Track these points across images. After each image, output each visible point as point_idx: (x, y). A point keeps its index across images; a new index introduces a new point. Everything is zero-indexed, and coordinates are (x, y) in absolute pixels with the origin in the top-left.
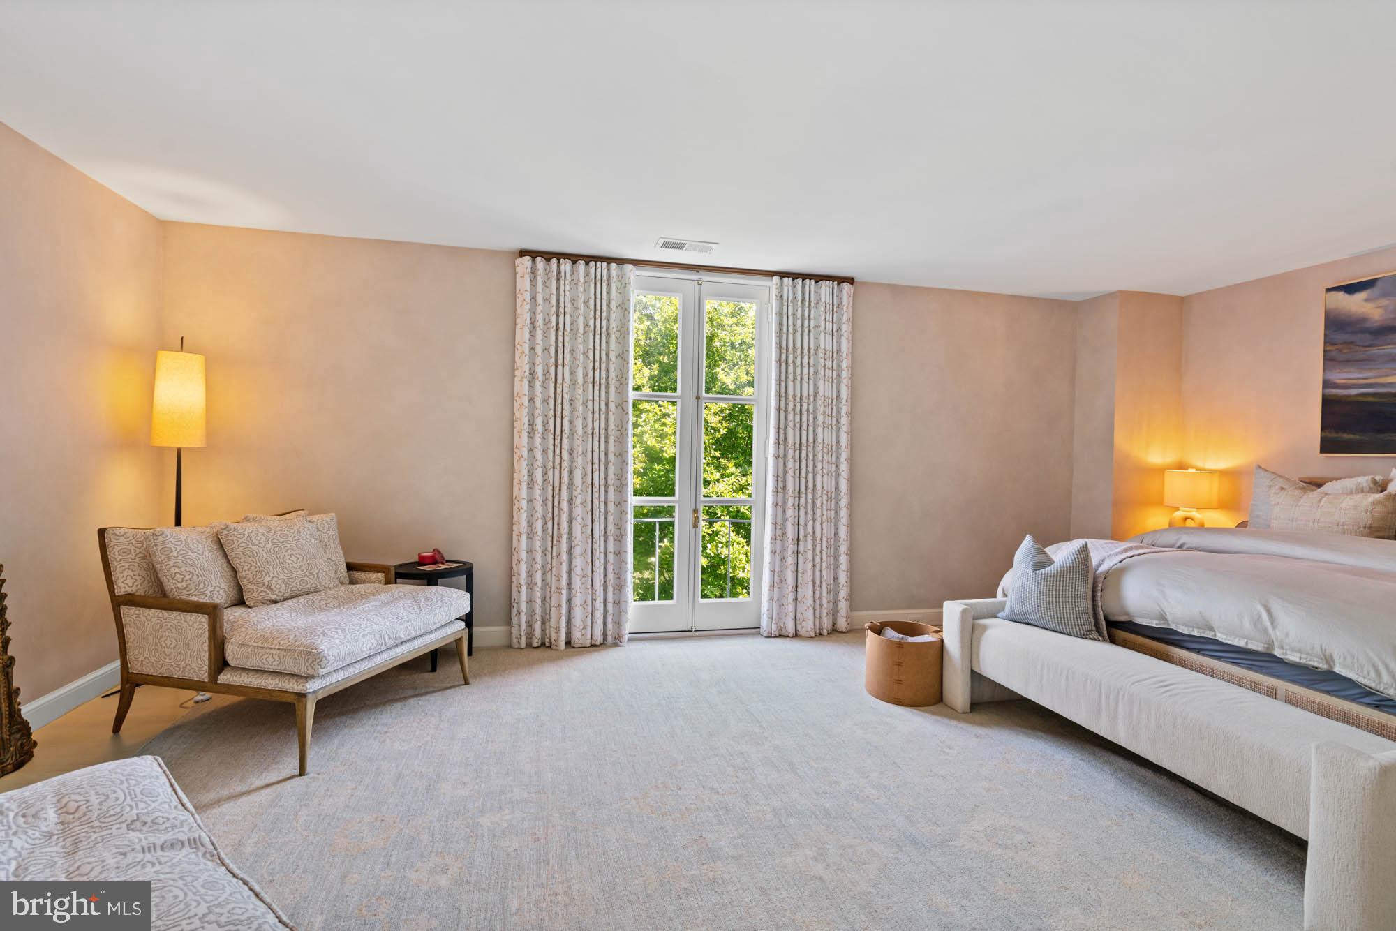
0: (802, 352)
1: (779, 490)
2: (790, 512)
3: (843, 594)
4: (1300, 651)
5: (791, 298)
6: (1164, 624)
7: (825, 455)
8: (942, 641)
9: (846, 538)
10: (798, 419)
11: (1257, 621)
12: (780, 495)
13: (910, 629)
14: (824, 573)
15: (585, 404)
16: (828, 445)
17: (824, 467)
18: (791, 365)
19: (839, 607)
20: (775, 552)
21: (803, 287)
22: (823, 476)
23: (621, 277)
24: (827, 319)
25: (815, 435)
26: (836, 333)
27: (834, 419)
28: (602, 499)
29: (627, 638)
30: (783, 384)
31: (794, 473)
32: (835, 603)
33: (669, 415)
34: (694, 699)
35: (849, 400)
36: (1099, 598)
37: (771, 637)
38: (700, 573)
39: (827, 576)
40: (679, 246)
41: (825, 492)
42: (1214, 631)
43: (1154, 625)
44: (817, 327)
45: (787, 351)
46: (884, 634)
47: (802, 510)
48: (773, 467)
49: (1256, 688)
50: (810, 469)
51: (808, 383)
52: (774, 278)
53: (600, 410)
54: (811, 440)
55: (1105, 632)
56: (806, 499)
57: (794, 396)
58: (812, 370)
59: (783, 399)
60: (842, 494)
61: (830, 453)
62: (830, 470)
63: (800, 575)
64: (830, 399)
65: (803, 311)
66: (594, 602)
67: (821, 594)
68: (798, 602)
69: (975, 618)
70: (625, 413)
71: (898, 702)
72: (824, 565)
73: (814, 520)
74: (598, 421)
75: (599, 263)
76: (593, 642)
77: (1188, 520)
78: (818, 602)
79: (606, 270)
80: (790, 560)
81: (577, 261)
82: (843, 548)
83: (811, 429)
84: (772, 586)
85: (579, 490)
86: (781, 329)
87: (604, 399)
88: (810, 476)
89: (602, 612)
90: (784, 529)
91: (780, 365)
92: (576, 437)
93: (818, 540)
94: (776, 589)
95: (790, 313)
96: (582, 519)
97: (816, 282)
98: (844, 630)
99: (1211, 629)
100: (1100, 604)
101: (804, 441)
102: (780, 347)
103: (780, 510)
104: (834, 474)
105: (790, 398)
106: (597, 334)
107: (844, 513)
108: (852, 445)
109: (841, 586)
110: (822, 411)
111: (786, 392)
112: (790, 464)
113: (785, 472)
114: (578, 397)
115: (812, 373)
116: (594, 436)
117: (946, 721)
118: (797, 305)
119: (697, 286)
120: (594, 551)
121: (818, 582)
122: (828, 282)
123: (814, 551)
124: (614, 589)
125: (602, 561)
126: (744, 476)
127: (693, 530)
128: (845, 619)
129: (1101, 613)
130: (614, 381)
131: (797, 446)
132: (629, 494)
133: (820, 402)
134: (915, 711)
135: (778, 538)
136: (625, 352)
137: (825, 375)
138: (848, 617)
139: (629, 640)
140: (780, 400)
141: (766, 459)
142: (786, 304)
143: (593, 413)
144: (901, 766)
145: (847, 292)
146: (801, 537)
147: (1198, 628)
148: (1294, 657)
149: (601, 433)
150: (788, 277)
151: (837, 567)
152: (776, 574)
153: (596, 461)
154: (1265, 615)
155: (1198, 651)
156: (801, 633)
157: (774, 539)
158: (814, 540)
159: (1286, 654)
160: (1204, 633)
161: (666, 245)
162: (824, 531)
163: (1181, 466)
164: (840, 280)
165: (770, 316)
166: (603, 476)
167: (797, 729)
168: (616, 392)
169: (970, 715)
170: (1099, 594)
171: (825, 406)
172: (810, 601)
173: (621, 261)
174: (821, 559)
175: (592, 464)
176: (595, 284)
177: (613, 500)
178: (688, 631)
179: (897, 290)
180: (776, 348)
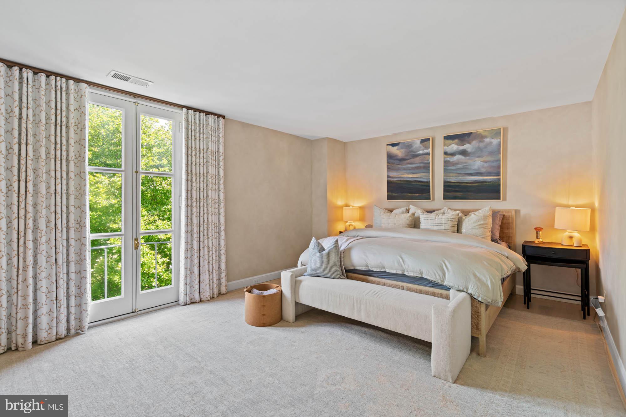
0: (199, 150)
1: (189, 224)
2: (195, 235)
3: (223, 275)
4: (413, 272)
5: (193, 121)
6: (367, 268)
7: (213, 204)
8: (281, 291)
9: (224, 246)
10: (198, 185)
11: (399, 262)
12: (189, 226)
13: (264, 288)
14: (214, 265)
15: (48, 172)
16: (214, 199)
17: (213, 210)
18: (194, 157)
19: (222, 282)
20: (187, 258)
21: (200, 116)
22: (212, 215)
23: (78, 91)
24: (212, 135)
25: (207, 194)
26: (217, 142)
27: (217, 186)
28: (65, 237)
29: (87, 327)
30: (190, 167)
31: (197, 215)
32: (219, 280)
33: (101, 182)
34: (148, 356)
35: (224, 177)
36: (342, 261)
37: (186, 305)
38: (140, 276)
39: (215, 266)
40: (126, 79)
41: (213, 223)
42: (385, 268)
43: (364, 269)
44: (207, 138)
45: (191, 149)
46: (252, 292)
47: (202, 234)
48: (185, 211)
49: (397, 287)
50: (205, 212)
51: (203, 167)
52: (184, 109)
53: (61, 177)
54: (205, 196)
55: (345, 275)
56: (203, 227)
57: (196, 174)
58: (205, 160)
59: (190, 175)
60: (222, 224)
61: (215, 204)
62: (215, 212)
63: (201, 268)
64: (215, 176)
65: (200, 129)
66: (58, 309)
67: (213, 276)
68: (201, 283)
69: (296, 277)
70: (83, 180)
71: (264, 325)
72: (214, 261)
73: (208, 238)
74: (60, 185)
75: (58, 78)
76: (58, 336)
77: (350, 226)
78: (211, 281)
79: (65, 84)
80: (196, 261)
81: (38, 73)
82: (223, 251)
83: (205, 191)
84: (186, 277)
85: (43, 233)
86: (188, 137)
87: (65, 170)
88: (206, 215)
89: (66, 314)
90: (192, 245)
91: (188, 156)
92: (40, 195)
93: (211, 249)
94: (188, 278)
95: (192, 130)
96: (47, 252)
97: (206, 115)
98: (225, 293)
99: (384, 268)
100: (343, 263)
101: (202, 197)
102: (188, 147)
103: (189, 234)
104: (217, 214)
105: (194, 174)
106: (58, 126)
107: (223, 233)
108: (226, 199)
109: (222, 270)
110: (211, 182)
111: (191, 171)
112: (194, 210)
113: (192, 214)
114: (42, 168)
115: (205, 162)
116: (57, 195)
117: (288, 329)
118: (196, 125)
119: (135, 106)
120: (58, 274)
121: (211, 271)
122: (212, 116)
123: (209, 255)
124: (75, 297)
125: (65, 279)
126: (152, 216)
127: (134, 251)
128: (225, 287)
129: (343, 267)
130: (73, 158)
131: (198, 200)
132: (87, 232)
133: (209, 177)
134: (273, 328)
135: (189, 250)
136: (82, 140)
137: (212, 163)
138: (226, 286)
139: (89, 328)
140: (188, 175)
141: (180, 207)
142: (190, 124)
143: (55, 179)
144: (277, 359)
145: (222, 123)
146: (201, 248)
147: (380, 268)
148: (411, 274)
149: (63, 193)
150: (192, 110)
151: (220, 261)
152: (188, 270)
153: (59, 211)
154: (401, 260)
155: (377, 277)
156: (204, 298)
157: (186, 251)
158: (208, 249)
159: (409, 273)
160: (382, 270)
161: (116, 76)
162: (214, 244)
163: (347, 206)
164: (219, 116)
165: (181, 129)
166: (65, 221)
167: (218, 356)
168: (74, 166)
169: (296, 323)
170: (342, 260)
171: (212, 179)
172: (207, 281)
173: (78, 81)
174: (213, 258)
175: (55, 214)
176: (56, 91)
177: (74, 238)
178: (133, 312)
179: (245, 125)
180: (185, 147)
